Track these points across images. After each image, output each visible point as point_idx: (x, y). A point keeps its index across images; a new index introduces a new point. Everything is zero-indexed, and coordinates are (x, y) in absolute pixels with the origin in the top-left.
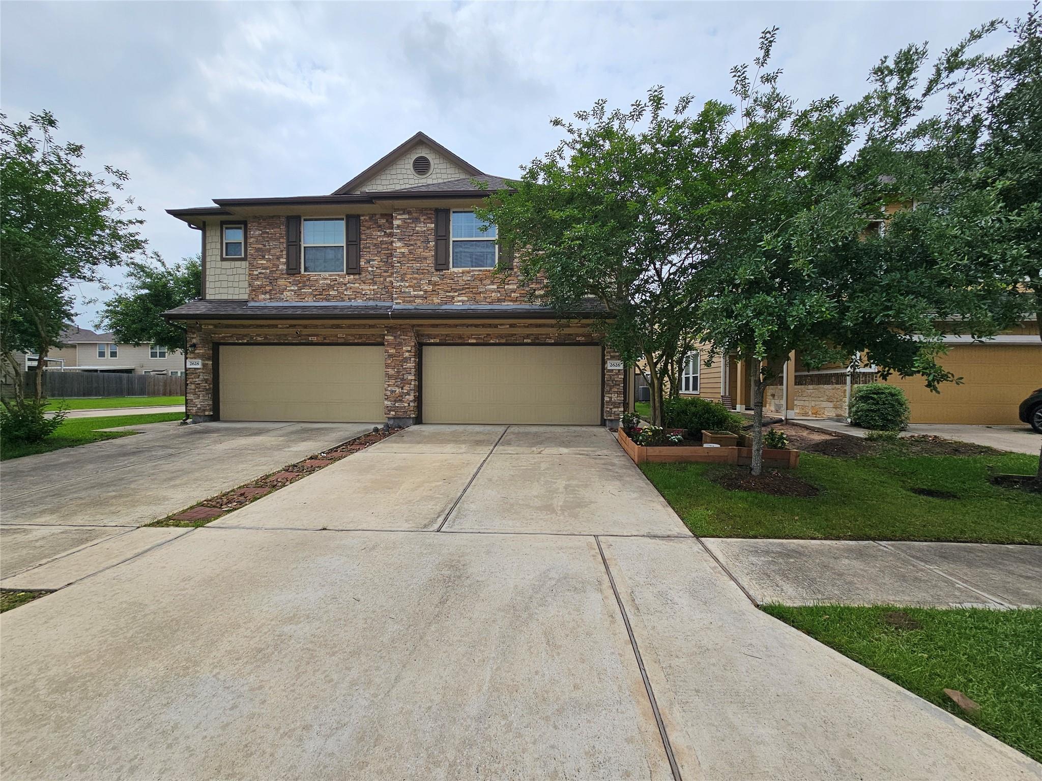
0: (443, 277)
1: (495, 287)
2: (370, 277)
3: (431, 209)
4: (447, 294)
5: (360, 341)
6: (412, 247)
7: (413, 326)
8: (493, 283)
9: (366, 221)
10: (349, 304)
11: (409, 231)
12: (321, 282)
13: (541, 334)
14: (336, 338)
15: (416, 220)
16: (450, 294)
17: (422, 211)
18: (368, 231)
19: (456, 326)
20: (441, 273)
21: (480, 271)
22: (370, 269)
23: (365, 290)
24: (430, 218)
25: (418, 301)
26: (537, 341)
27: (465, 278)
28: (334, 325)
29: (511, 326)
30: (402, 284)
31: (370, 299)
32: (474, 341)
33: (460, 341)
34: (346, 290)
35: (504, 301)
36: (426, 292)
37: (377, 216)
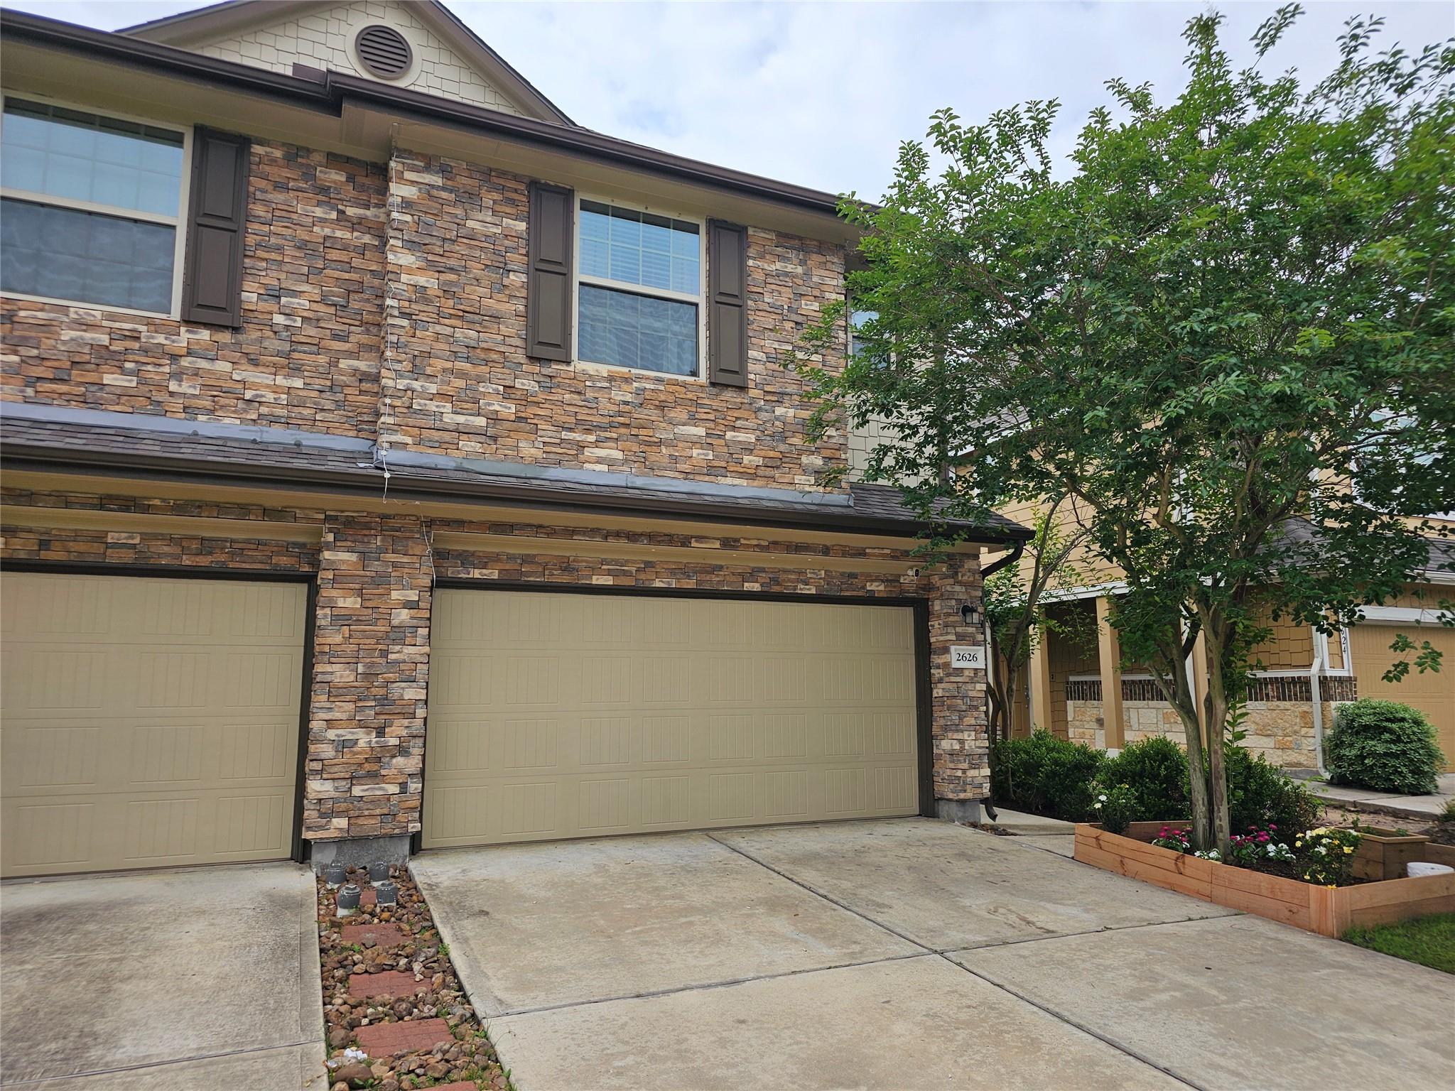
0: (549, 383)
1: (701, 431)
2: (274, 344)
3: (516, 177)
4: (565, 435)
5: (204, 561)
6: (453, 277)
7: (431, 523)
8: (693, 420)
9: (273, 161)
10: (186, 427)
11: (443, 227)
12: (67, 335)
13: (785, 571)
14: (97, 548)
15: (469, 198)
16: (571, 436)
17: (490, 175)
18: (279, 197)
19: (571, 532)
20: (546, 371)
21: (659, 380)
22: (279, 319)
23: (255, 386)
24: (512, 202)
25: (470, 445)
26: (776, 589)
27: (618, 396)
28: (110, 498)
29: (728, 543)
30: (416, 385)
31: (273, 420)
32: (608, 581)
33: (565, 579)
34: (178, 376)
35: (724, 472)
36: (494, 419)
37: (317, 158)
